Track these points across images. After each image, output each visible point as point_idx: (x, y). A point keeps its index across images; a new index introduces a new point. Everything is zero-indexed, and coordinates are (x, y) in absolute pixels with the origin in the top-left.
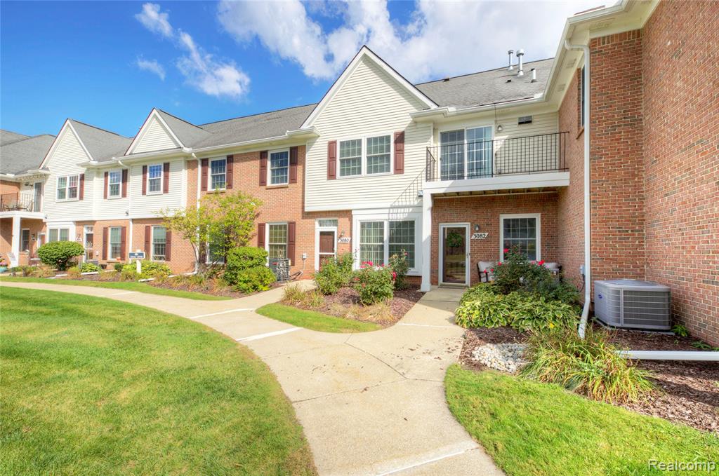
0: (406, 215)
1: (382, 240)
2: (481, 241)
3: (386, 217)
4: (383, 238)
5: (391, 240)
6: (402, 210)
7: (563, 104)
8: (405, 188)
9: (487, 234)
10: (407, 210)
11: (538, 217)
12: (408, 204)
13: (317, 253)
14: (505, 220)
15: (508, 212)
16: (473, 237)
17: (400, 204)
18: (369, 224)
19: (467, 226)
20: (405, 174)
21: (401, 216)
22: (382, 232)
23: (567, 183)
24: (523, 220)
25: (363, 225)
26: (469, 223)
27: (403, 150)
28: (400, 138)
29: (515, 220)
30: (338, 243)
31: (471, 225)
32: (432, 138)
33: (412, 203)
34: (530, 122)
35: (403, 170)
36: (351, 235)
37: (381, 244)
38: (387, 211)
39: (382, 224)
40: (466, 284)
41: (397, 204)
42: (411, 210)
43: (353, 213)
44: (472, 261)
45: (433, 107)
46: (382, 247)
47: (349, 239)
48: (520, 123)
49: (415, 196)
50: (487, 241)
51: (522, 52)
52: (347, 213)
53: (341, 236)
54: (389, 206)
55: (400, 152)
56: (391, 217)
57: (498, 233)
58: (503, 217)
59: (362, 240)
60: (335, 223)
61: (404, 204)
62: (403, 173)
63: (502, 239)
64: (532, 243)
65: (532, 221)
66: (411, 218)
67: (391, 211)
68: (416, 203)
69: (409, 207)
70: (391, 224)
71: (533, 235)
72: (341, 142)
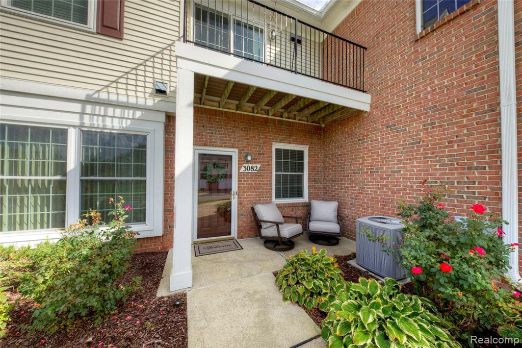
0: (126, 124)
1: (61, 168)
2: (253, 175)
3: (75, 120)
4: (64, 165)
5: (87, 170)
6: (118, 112)
8: (127, 70)
9: (259, 166)
10: (129, 113)
11: (305, 149)
12: (133, 101)
14: (276, 149)
15: (281, 141)
16: (242, 170)
17: (113, 97)
18: (18, 131)
19: (234, 153)
20: (124, 42)
21: (114, 123)
22: (61, 155)
23: (366, 108)
24: (293, 152)
26: (237, 150)
29: (286, 151)
31: (240, 153)
33: (141, 102)
34: (301, 42)
35: (120, 31)
37: (58, 178)
38: (77, 107)
39: (61, 134)
40: (232, 235)
41: (103, 96)
42: (138, 114)
44: (240, 203)
48: (292, 40)
49: (149, 91)
50: (258, 174)
54: (83, 98)
56: (87, 120)
57: (271, 165)
58: (277, 146)
61: (123, 99)
62: (121, 39)
63: (274, 173)
64: (300, 179)
65: (301, 153)
66: (141, 128)
67: (89, 109)
68: (150, 103)
69: (135, 108)
70: (88, 137)
71: (301, 169)
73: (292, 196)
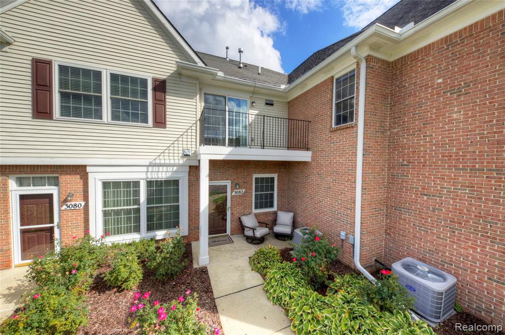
0: (169, 175)
1: (137, 202)
2: (240, 196)
3: (144, 176)
4: (139, 200)
5: (149, 201)
6: (165, 169)
7: (297, 98)
8: (168, 145)
9: (244, 190)
10: (170, 169)
11: (275, 176)
12: (172, 162)
13: (16, 227)
14: (256, 178)
15: (259, 173)
16: (234, 194)
17: (162, 162)
18: (117, 184)
19: (228, 184)
20: (167, 129)
21: (163, 175)
22: (137, 193)
23: (309, 159)
24: (267, 179)
25: (106, 185)
26: (230, 181)
27: (165, 101)
28: (161, 87)
29: (262, 179)
30: (60, 210)
31: (232, 183)
32: (198, 96)
33: (177, 162)
34: (272, 105)
35: (165, 123)
36: (86, 198)
37: (136, 207)
38: (145, 169)
39: (137, 184)
40: (227, 234)
41: (158, 161)
42: (175, 168)
43: (89, 169)
44: (232, 214)
46: (138, 211)
47: (83, 203)
48: (267, 104)
49: (180, 155)
50: (244, 196)
52: (80, 170)
53: (66, 201)
54: (148, 164)
55: (160, 103)
56: (149, 176)
57: (251, 189)
58: (255, 176)
59: (105, 204)
60: (55, 182)
61: (167, 162)
62: (165, 127)
63: (254, 193)
64: (272, 196)
65: (272, 179)
66: (175, 177)
67: (150, 169)
68: (181, 162)
69: (173, 166)
70: (150, 183)
71: (273, 190)
72: (60, 66)
73: (266, 207)
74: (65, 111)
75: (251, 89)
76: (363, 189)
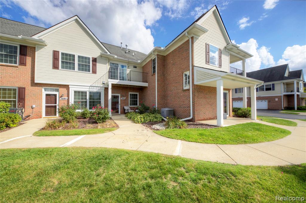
0: (97, 90)
1: (86, 99)
2: (124, 100)
3: (88, 90)
4: (86, 98)
5: (90, 99)
6: (96, 88)
7: (144, 65)
8: (97, 80)
9: (125, 98)
10: (98, 88)
11: (138, 94)
12: (98, 86)
13: (44, 105)
16: (121, 99)
17: (95, 85)
18: (79, 92)
19: (119, 95)
21: (95, 90)
22: (86, 96)
23: (147, 86)
24: (134, 94)
25: (75, 92)
27: (96, 65)
28: (95, 60)
29: (133, 94)
30: (59, 100)
31: (121, 95)
32: (108, 64)
33: (100, 86)
34: (136, 67)
35: (96, 72)
36: (68, 96)
38: (89, 87)
39: (86, 93)
40: (119, 113)
41: (93, 85)
42: (99, 88)
43: (70, 86)
44: (121, 106)
45: (109, 53)
46: (86, 102)
47: (67, 98)
48: (134, 67)
49: (101, 83)
50: (125, 100)
51: (127, 45)
52: (67, 87)
53: (62, 96)
54: (90, 86)
55: (94, 66)
56: (90, 90)
57: (128, 98)
58: (130, 93)
59: (75, 99)
60: (57, 90)
61: (97, 85)
62: (96, 74)
64: (137, 101)
65: (137, 95)
66: (100, 91)
67: (90, 88)
68: (102, 86)
69: (99, 87)
70: (90, 93)
71: (137, 99)
72: (62, 53)
73: (134, 105)
74: (63, 67)
75: (128, 62)
76: (158, 91)
